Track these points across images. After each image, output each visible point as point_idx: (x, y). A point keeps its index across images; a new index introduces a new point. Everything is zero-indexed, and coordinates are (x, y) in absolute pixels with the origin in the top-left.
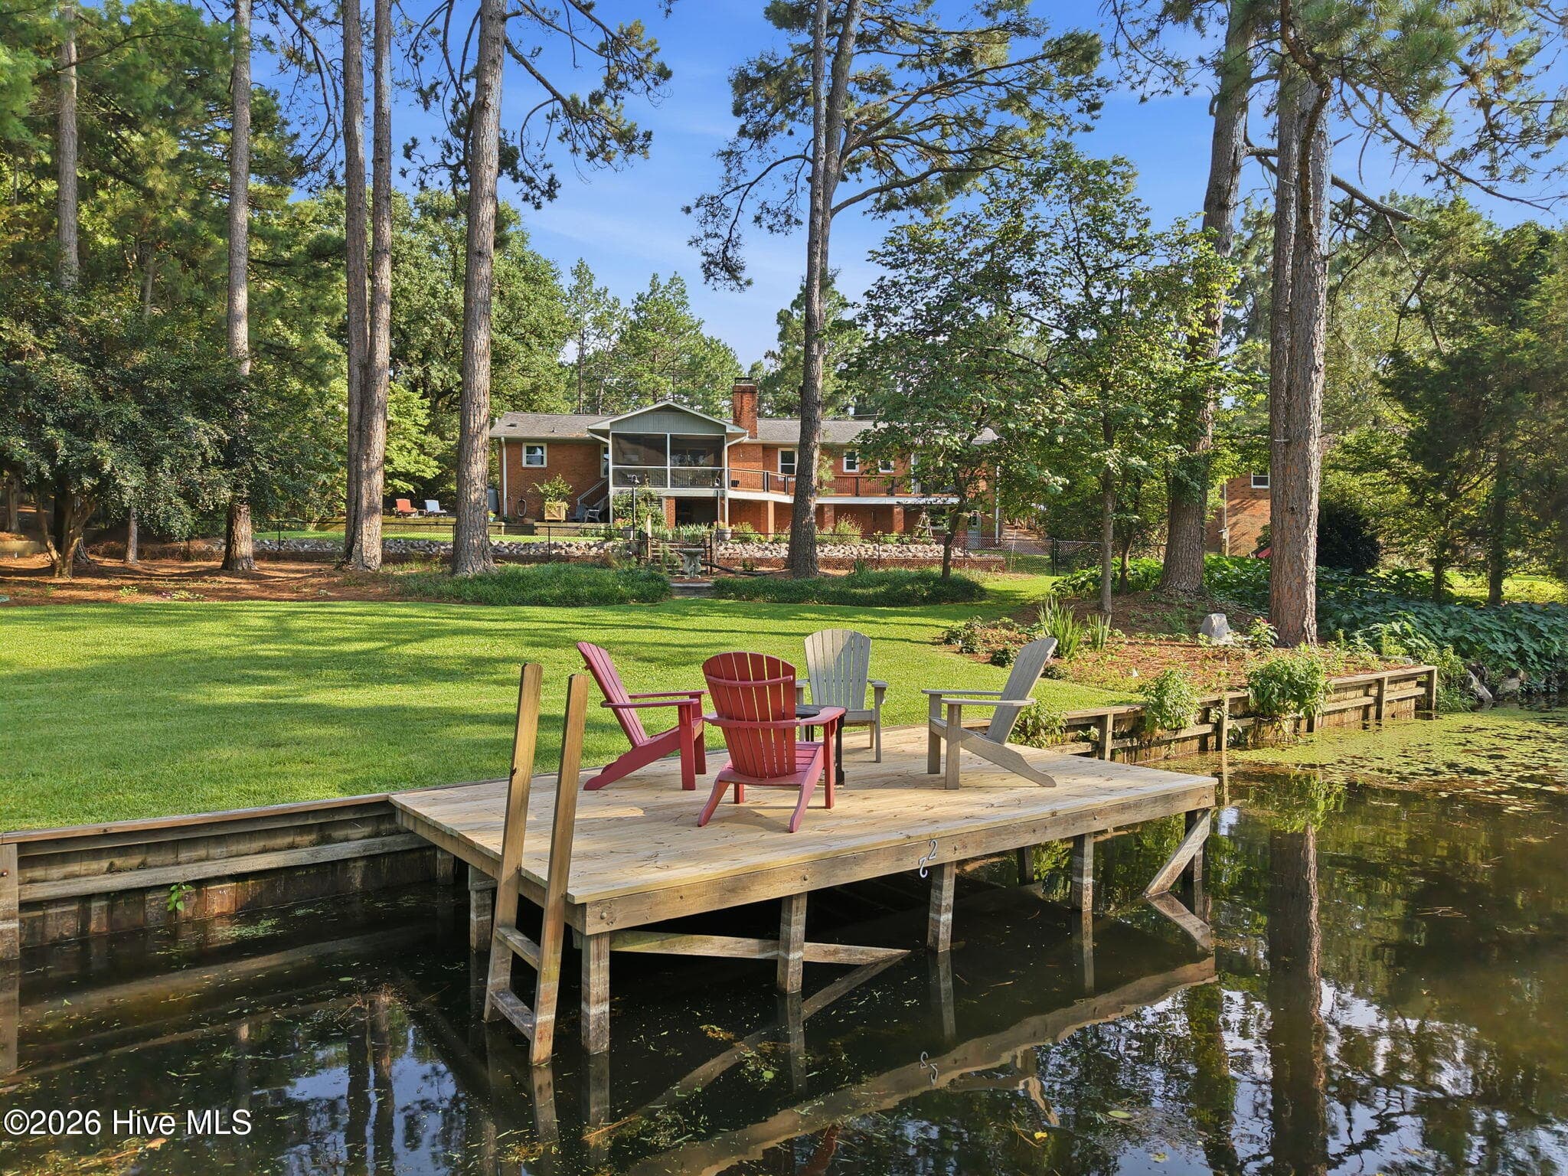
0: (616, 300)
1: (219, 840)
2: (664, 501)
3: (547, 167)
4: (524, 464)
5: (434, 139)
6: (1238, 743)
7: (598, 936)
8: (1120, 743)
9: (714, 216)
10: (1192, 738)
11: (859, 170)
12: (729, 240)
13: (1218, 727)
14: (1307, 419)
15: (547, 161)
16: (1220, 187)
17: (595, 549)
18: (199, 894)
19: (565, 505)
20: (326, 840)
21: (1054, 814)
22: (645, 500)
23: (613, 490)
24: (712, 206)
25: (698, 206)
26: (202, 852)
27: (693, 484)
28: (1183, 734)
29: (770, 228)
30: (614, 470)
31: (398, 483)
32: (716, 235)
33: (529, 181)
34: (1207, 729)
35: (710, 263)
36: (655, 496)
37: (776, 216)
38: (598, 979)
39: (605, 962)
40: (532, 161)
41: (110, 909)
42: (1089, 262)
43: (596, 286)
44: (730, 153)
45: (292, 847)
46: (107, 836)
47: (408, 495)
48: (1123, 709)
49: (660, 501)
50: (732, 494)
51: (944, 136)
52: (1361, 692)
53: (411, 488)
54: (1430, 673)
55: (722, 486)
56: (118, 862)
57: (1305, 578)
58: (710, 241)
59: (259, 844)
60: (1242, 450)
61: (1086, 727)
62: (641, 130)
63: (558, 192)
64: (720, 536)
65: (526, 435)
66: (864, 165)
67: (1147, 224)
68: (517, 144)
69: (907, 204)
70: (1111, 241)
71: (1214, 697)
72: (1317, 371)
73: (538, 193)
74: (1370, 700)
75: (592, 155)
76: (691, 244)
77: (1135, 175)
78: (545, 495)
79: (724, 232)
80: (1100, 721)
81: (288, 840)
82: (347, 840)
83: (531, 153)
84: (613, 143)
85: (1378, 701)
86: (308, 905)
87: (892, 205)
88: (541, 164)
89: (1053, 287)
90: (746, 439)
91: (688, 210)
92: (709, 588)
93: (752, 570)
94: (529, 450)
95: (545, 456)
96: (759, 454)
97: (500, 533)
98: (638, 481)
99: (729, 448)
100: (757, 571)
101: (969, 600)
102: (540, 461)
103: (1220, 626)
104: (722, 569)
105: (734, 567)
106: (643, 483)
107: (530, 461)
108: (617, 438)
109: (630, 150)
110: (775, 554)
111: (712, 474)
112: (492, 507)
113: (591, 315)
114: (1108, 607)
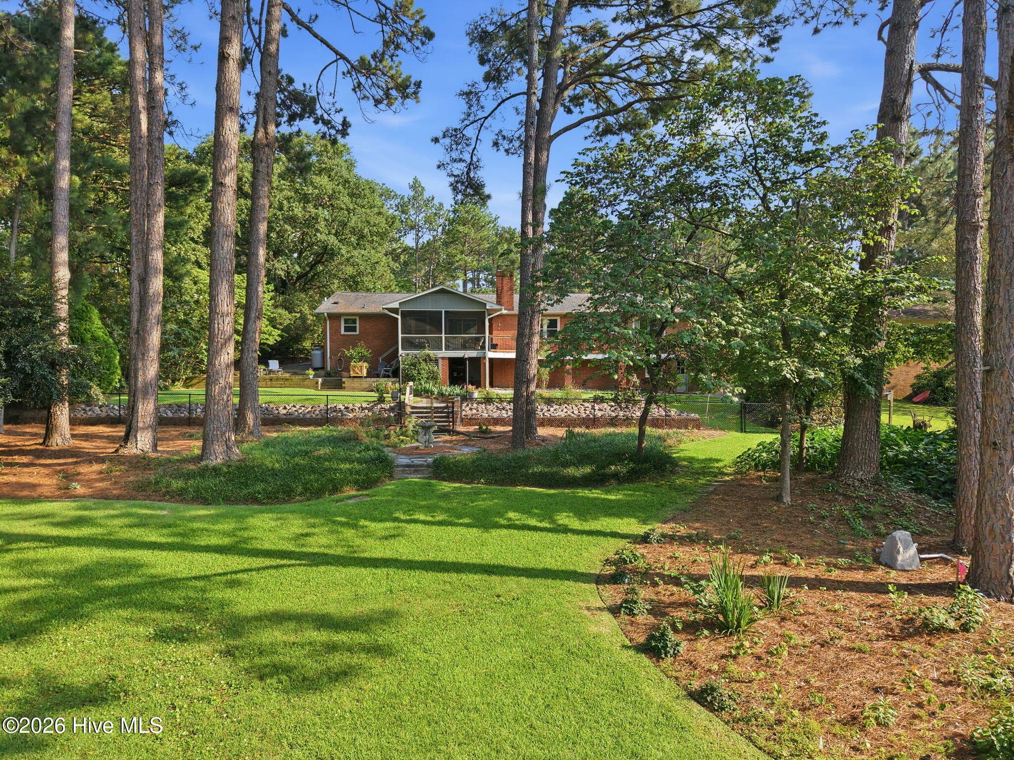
2: (440, 361)
3: (338, 112)
4: (343, 332)
5: (249, 93)
9: (457, 144)
11: (582, 104)
12: (470, 164)
15: (338, 106)
16: (894, 101)
17: (365, 412)
19: (366, 364)
22: (425, 360)
23: (402, 353)
24: (456, 136)
25: (444, 137)
27: (464, 347)
29: (507, 151)
30: (402, 338)
32: (461, 160)
33: (326, 123)
35: (457, 182)
36: (433, 356)
37: (511, 141)
40: (327, 107)
42: (766, 175)
43: (426, 195)
44: (471, 93)
49: (436, 361)
50: (491, 355)
51: (649, 73)
55: (483, 348)
58: (456, 165)
60: (915, 345)
62: (413, 81)
63: (349, 130)
64: (467, 398)
65: (342, 311)
66: (586, 101)
67: (823, 137)
68: (314, 93)
69: (619, 130)
70: (787, 155)
73: (333, 132)
75: (377, 102)
76: (439, 167)
77: (810, 95)
78: (352, 358)
79: (467, 157)
83: (325, 101)
84: (393, 92)
87: (608, 131)
88: (333, 109)
89: (734, 196)
90: (504, 312)
91: (436, 140)
92: (428, 466)
93: (486, 432)
94: (346, 321)
95: (358, 325)
96: (515, 322)
97: (316, 389)
98: (421, 346)
99: (490, 320)
100: (491, 432)
101: (662, 476)
102: (354, 329)
103: (906, 548)
104: (458, 433)
105: (472, 429)
106: (424, 348)
107: (346, 329)
108: (405, 315)
109: (405, 97)
110: (510, 413)
111: (477, 340)
112: (317, 363)
113: (423, 215)
114: (787, 499)
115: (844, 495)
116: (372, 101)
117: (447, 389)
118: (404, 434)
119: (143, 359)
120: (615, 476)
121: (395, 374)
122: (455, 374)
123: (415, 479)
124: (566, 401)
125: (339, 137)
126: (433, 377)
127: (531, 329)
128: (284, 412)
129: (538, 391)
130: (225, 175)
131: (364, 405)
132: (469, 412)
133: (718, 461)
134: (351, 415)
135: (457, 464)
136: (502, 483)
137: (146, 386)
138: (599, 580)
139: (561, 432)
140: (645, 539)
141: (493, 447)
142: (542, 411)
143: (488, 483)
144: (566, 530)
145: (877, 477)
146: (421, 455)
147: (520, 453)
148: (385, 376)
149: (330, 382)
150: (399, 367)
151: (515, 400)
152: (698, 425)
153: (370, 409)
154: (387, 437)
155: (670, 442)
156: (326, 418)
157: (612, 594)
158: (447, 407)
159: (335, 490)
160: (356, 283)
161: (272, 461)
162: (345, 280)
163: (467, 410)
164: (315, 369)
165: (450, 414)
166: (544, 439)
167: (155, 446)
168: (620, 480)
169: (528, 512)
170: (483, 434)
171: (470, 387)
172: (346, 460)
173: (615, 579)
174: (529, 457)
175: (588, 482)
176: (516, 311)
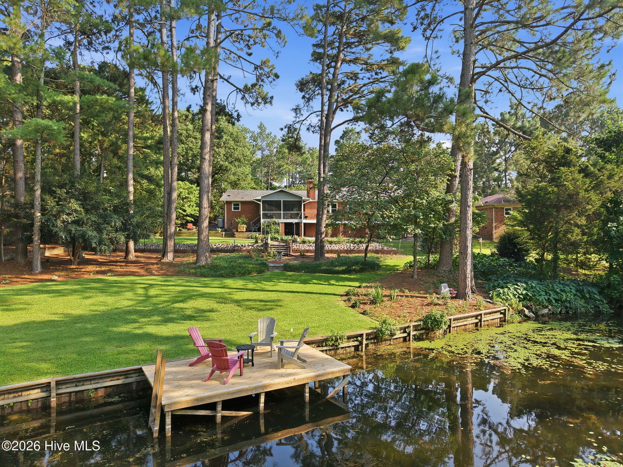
0: (275, 136)
1: (101, 378)
2: (280, 224)
3: (236, 111)
4: (233, 210)
6: (418, 339)
7: (168, 411)
8: (368, 342)
9: (291, 131)
10: (400, 338)
12: (296, 139)
13: (409, 334)
14: (466, 223)
15: (236, 109)
17: (250, 247)
18: (96, 391)
19: (245, 226)
20: (127, 378)
21: (294, 379)
22: (273, 224)
23: (262, 220)
24: (290, 128)
25: (285, 128)
26: (97, 381)
27: (291, 218)
28: (395, 337)
29: (313, 132)
30: (263, 214)
31: (188, 218)
32: (292, 137)
33: (230, 116)
34: (405, 335)
35: (290, 147)
36: (277, 222)
37: (315, 128)
38: (168, 420)
39: (170, 417)
40: (231, 109)
41: (76, 395)
43: (267, 132)
44: (297, 109)
45: (118, 379)
46: (75, 379)
47: (192, 222)
48: (370, 331)
49: (279, 224)
50: (304, 221)
52: (474, 318)
53: (193, 220)
54: (505, 310)
55: (301, 218)
56: (78, 384)
57: (466, 276)
59: (111, 379)
61: (357, 337)
62: (269, 95)
63: (240, 119)
64: (294, 241)
65: (233, 200)
68: (225, 104)
71: (406, 325)
72: (469, 207)
73: (233, 120)
74: (477, 321)
75: (253, 104)
78: (239, 222)
79: (295, 136)
80: (361, 335)
81: (117, 378)
82: (132, 377)
85: (480, 321)
86: (124, 393)
88: (234, 110)
90: (311, 200)
91: (282, 129)
92: (282, 267)
93: (303, 255)
94: (234, 205)
95: (240, 207)
96: (316, 205)
97: (222, 237)
98: (271, 217)
99: (304, 205)
100: (305, 255)
101: (373, 271)
102: (238, 209)
103: (445, 288)
104: (292, 256)
105: (297, 254)
106: (273, 218)
107: (235, 209)
108: (264, 202)
109: (266, 103)
110: (314, 248)
111: (298, 214)
112: (221, 225)
113: (266, 142)
114: (416, 277)
115: (437, 276)
116: (250, 104)
117: (285, 238)
118: (269, 256)
119: (170, 225)
120: (355, 270)
121: (259, 230)
122: (287, 230)
123: (277, 271)
124: (339, 242)
125: (236, 122)
126: (277, 232)
127: (323, 212)
128: (215, 247)
129: (326, 238)
130: (205, 155)
131: (250, 244)
132: (296, 247)
133: (398, 266)
134: (244, 248)
135: (293, 266)
136: (311, 272)
137: (171, 235)
138: (342, 296)
139: (335, 256)
140: (360, 287)
141: (306, 260)
142: (327, 247)
143: (305, 272)
144: (333, 285)
145: (450, 269)
146: (278, 263)
147: (318, 262)
148: (254, 231)
149: (228, 234)
150: (260, 227)
151: (316, 242)
152: (395, 253)
153: (253, 246)
154: (262, 257)
155: (381, 259)
156: (234, 249)
157: (345, 298)
158: (286, 245)
159: (249, 273)
160: (237, 185)
161: (223, 264)
162: (231, 183)
163: (294, 246)
164: (221, 228)
165: (288, 248)
166: (328, 258)
167: (174, 259)
168: (356, 272)
169: (320, 280)
170: (302, 256)
171: (296, 236)
172: (250, 264)
173: (346, 295)
174: (321, 264)
175: (344, 272)
176: (316, 200)
